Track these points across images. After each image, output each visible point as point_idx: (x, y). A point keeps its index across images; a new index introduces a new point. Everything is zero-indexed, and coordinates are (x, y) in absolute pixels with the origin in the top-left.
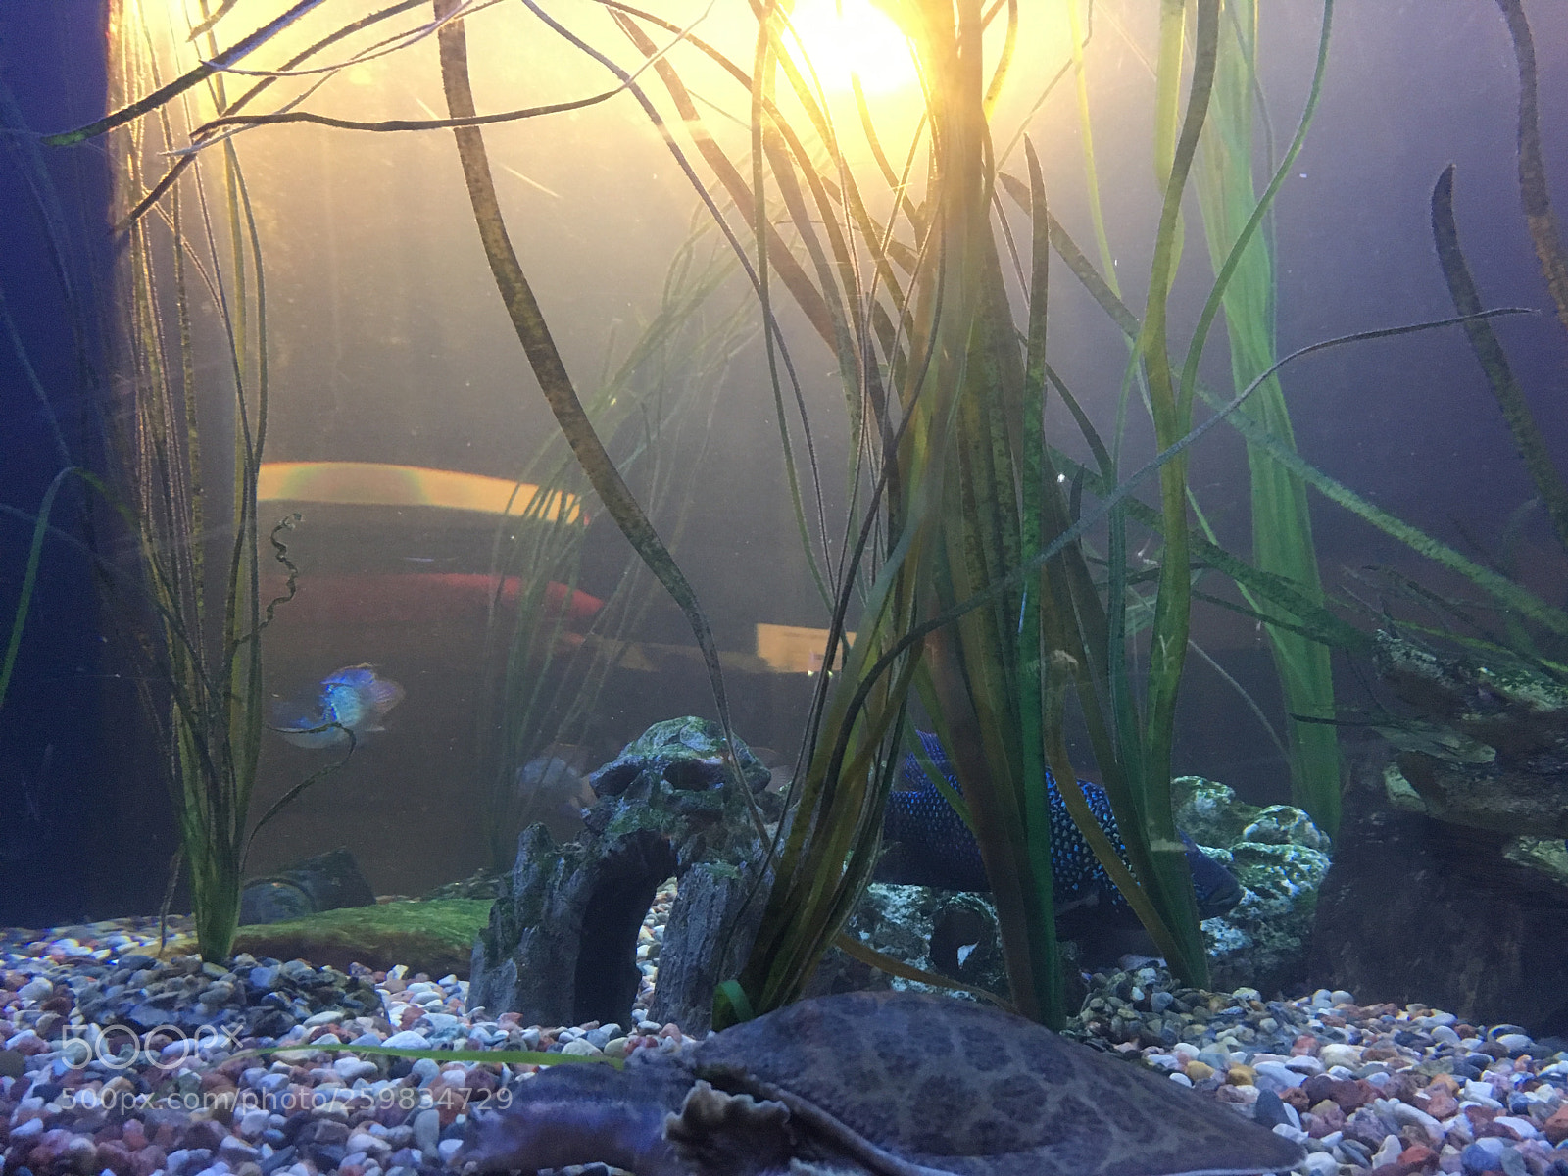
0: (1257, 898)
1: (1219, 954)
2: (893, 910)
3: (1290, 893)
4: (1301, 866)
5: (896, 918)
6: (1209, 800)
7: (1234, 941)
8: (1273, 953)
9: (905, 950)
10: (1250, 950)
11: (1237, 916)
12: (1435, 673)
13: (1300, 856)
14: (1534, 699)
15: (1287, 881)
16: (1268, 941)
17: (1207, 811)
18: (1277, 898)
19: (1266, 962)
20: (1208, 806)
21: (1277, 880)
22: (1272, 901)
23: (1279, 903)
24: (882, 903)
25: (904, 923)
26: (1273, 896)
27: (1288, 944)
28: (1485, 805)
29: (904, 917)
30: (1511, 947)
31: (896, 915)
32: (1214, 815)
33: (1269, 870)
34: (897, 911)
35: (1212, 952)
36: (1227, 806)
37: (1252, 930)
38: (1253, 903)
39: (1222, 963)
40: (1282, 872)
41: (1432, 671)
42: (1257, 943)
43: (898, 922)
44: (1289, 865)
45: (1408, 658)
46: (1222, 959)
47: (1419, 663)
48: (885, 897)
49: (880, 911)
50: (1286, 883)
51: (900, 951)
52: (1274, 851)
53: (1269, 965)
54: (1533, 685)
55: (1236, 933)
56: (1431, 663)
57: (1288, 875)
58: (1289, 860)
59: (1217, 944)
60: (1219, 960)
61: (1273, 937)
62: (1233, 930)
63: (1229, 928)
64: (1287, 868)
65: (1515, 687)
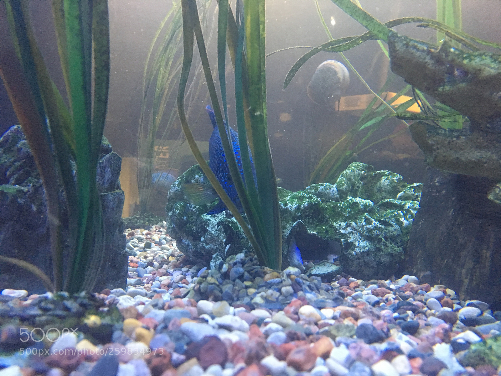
0: (379, 225)
1: (357, 254)
2: (212, 227)
3: (404, 225)
4: (412, 211)
5: (213, 231)
6: (387, 181)
7: (364, 247)
8: (386, 255)
9: (217, 246)
10: (373, 252)
11: (367, 234)
12: (425, 59)
13: (413, 206)
14: (483, 67)
15: (403, 219)
16: (385, 248)
17: (386, 186)
18: (393, 227)
19: (383, 260)
20: (386, 184)
21: (398, 218)
22: (390, 228)
23: (394, 229)
24: (207, 223)
25: (216, 233)
26: (391, 225)
27: (395, 251)
28: (457, 156)
29: (216, 230)
30: (487, 254)
31: (213, 229)
32: (388, 188)
33: (396, 213)
34: (214, 227)
35: (354, 253)
36: (395, 184)
37: (376, 242)
38: (376, 228)
39: (359, 259)
40: (402, 214)
41: (422, 57)
42: (379, 250)
43: (213, 232)
44: (406, 210)
45: (407, 47)
46: (359, 257)
47: (414, 51)
48: (209, 220)
49: (207, 227)
50: (402, 219)
51: (215, 247)
52: (400, 203)
53: (384, 261)
54: (484, 57)
55: (366, 243)
56: (423, 51)
57: (405, 215)
58: (407, 208)
59: (356, 249)
60: (356, 257)
61: (388, 247)
62: (365, 242)
63: (364, 241)
64: (405, 212)
65: (471, 60)
